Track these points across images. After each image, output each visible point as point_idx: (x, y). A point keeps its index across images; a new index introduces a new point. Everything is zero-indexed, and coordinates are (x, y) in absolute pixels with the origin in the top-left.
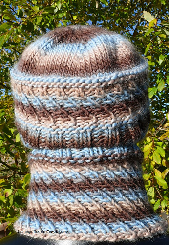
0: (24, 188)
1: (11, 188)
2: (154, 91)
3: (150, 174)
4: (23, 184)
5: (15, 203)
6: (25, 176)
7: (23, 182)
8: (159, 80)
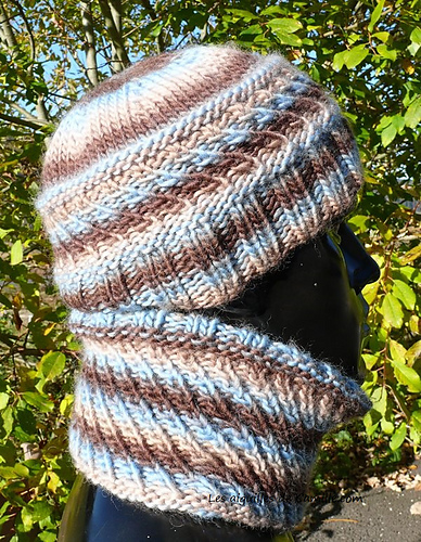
0: (40, 391)
1: (5, 390)
2: (397, 127)
3: (378, 354)
4: (37, 380)
5: (18, 429)
6: (43, 359)
7: (39, 374)
8: (411, 96)
